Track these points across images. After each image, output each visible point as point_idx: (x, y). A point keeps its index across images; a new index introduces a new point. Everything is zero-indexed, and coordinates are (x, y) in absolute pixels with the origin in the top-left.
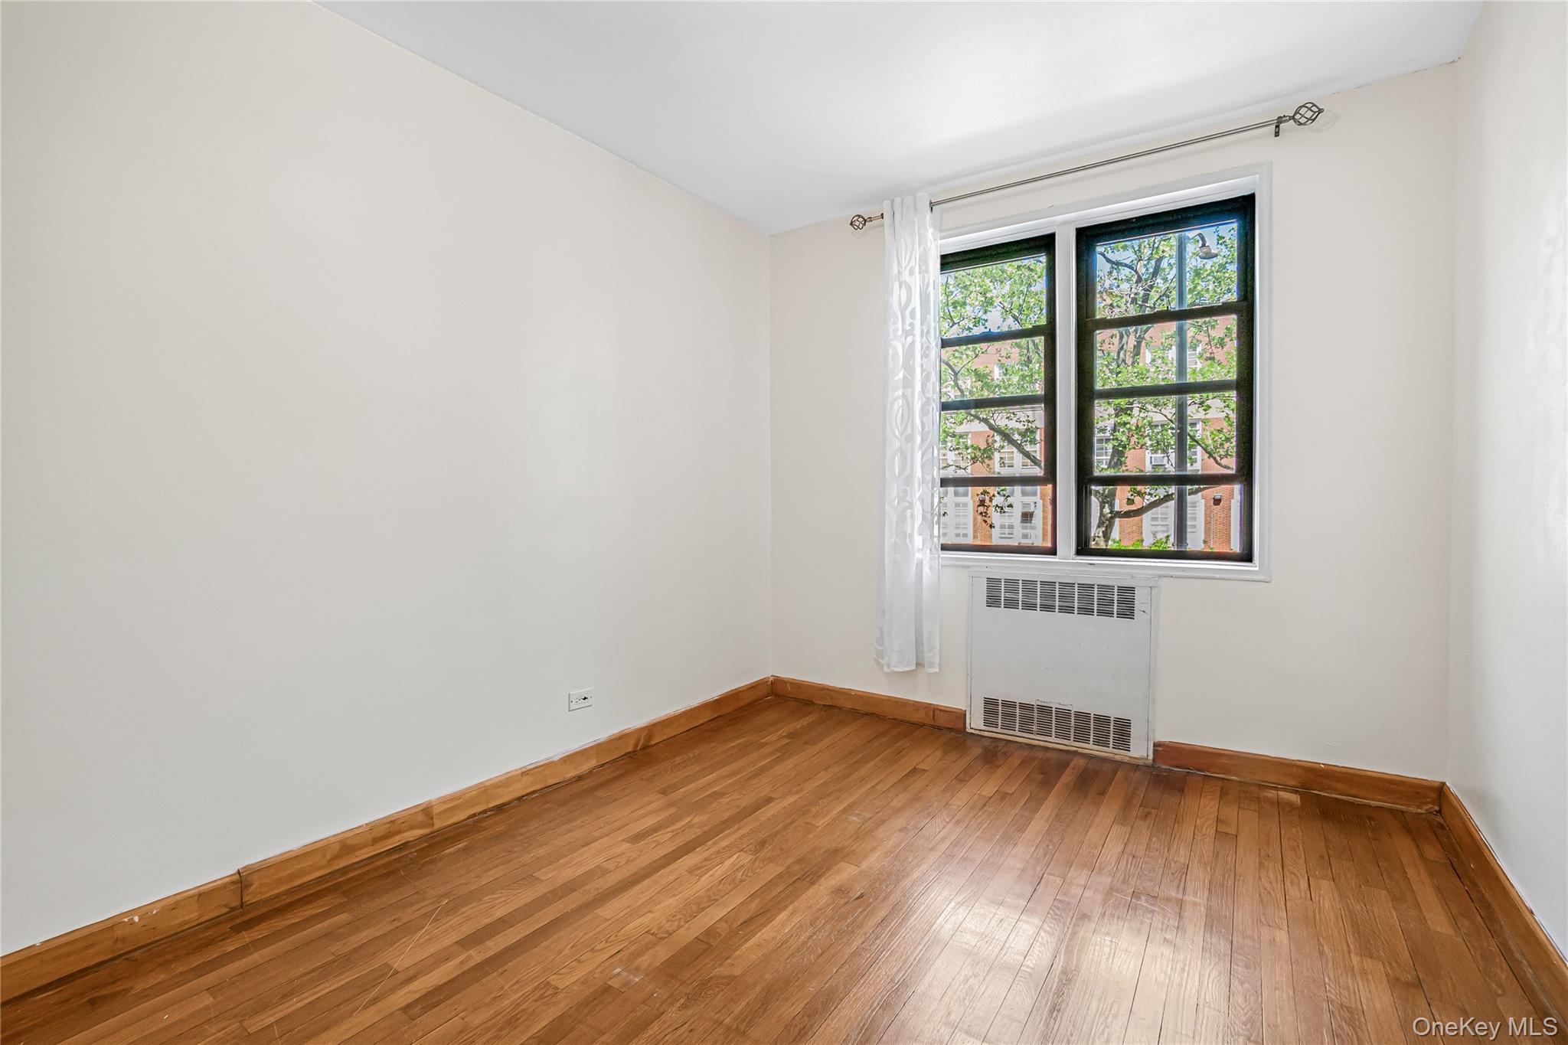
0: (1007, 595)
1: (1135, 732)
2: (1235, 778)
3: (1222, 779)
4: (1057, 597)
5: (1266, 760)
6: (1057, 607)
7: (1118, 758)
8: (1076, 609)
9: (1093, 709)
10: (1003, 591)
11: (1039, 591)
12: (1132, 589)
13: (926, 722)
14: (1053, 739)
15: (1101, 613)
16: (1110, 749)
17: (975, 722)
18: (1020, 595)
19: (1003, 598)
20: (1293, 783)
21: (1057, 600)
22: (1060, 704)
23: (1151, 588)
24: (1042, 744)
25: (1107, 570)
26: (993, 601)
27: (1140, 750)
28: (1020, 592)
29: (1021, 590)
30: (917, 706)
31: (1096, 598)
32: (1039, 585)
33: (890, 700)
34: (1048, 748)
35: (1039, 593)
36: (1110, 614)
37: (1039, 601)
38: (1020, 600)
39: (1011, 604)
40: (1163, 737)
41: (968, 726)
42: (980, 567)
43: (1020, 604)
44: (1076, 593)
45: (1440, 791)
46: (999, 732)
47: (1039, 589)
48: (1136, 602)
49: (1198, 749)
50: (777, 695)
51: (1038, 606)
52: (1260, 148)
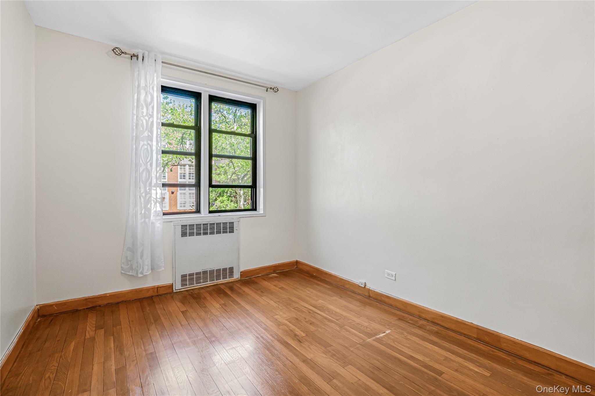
0: (190, 231)
1: (235, 270)
2: (260, 275)
3: (258, 276)
4: (209, 229)
5: (266, 267)
6: (209, 233)
7: (230, 281)
8: (215, 232)
9: (221, 267)
10: (188, 230)
11: (202, 228)
12: (233, 223)
13: (153, 295)
14: (209, 282)
15: (224, 232)
16: (228, 279)
17: (178, 286)
18: (195, 230)
19: (188, 233)
20: (272, 271)
21: (209, 230)
22: (211, 269)
23: (238, 221)
24: (205, 286)
25: (225, 217)
26: (184, 234)
27: (237, 276)
28: (195, 229)
29: (195, 228)
30: (148, 290)
31: (222, 227)
32: (202, 226)
33: (133, 291)
34: (207, 287)
35: (202, 229)
36: (226, 232)
37: (202, 232)
38: (195, 232)
39: (191, 234)
40: (242, 269)
41: (174, 289)
42: (177, 221)
43: (195, 234)
44: (215, 227)
45: (297, 263)
46: (188, 287)
47: (202, 227)
48: (234, 227)
49: (251, 270)
50: (44, 316)
51: (202, 233)
52: (261, 92)
